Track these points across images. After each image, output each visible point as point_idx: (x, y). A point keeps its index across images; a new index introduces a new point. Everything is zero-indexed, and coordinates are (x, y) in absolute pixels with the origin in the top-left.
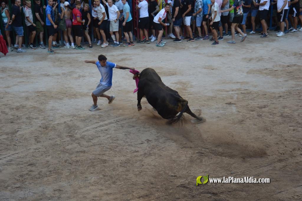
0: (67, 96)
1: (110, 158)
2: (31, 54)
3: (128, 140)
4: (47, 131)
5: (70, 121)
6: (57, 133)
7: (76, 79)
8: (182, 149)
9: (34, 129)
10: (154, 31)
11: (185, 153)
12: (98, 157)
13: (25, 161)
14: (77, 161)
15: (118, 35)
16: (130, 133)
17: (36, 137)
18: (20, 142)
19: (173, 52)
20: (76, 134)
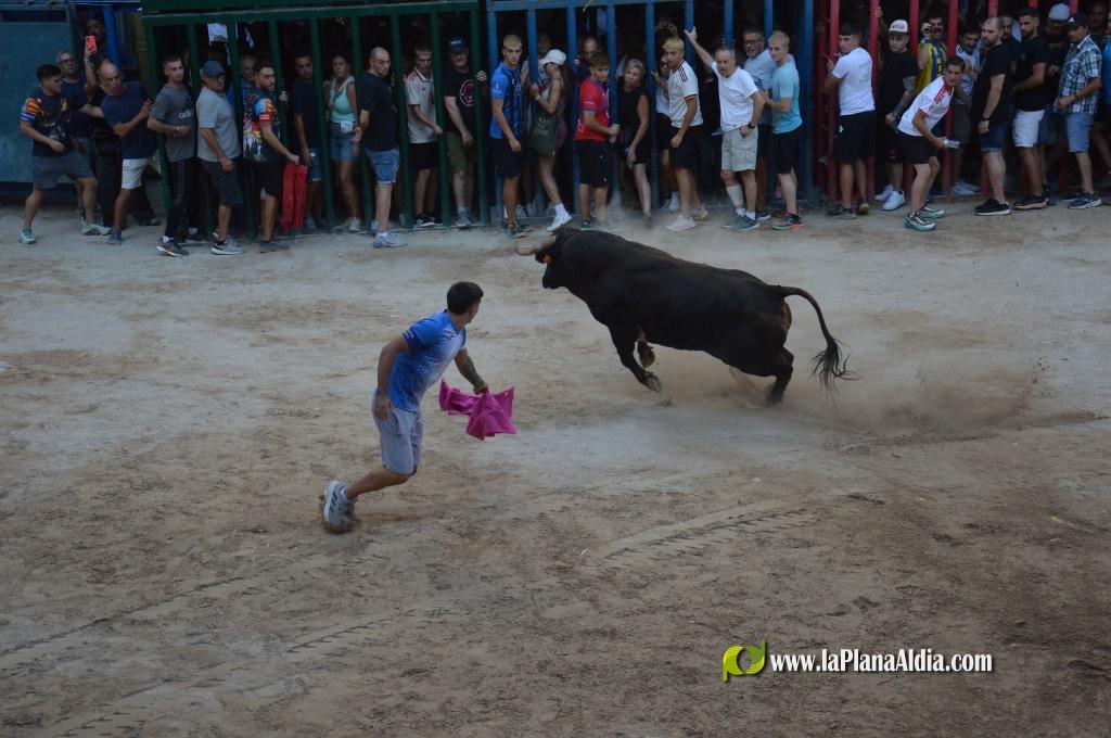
0: (551, 417)
1: (712, 662)
2: (425, 253)
3: (784, 597)
4: (475, 546)
5: (562, 511)
6: (510, 557)
7: (584, 351)
8: (1004, 643)
9: (429, 537)
10: (897, 170)
11: (1021, 661)
12: (664, 656)
13: (393, 659)
14: (586, 669)
15: (751, 184)
16: (793, 568)
17: (433, 570)
18: (376, 584)
19: (973, 254)
20: (583, 563)
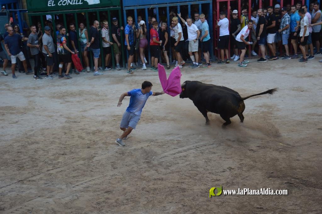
0: (144, 120)
1: (190, 186)
2: (108, 76)
3: (208, 168)
4: (124, 157)
5: (147, 146)
6: (133, 159)
7: (153, 102)
8: (268, 178)
9: (111, 155)
10: (237, 50)
11: (272, 183)
12: (176, 185)
13: (102, 188)
14: (155, 189)
15: (197, 55)
16: (211, 160)
17: (112, 163)
18: (97, 168)
19: (257, 73)
20: (153, 160)
